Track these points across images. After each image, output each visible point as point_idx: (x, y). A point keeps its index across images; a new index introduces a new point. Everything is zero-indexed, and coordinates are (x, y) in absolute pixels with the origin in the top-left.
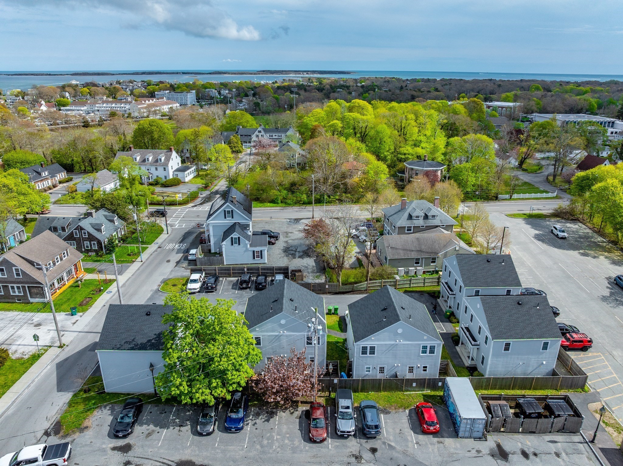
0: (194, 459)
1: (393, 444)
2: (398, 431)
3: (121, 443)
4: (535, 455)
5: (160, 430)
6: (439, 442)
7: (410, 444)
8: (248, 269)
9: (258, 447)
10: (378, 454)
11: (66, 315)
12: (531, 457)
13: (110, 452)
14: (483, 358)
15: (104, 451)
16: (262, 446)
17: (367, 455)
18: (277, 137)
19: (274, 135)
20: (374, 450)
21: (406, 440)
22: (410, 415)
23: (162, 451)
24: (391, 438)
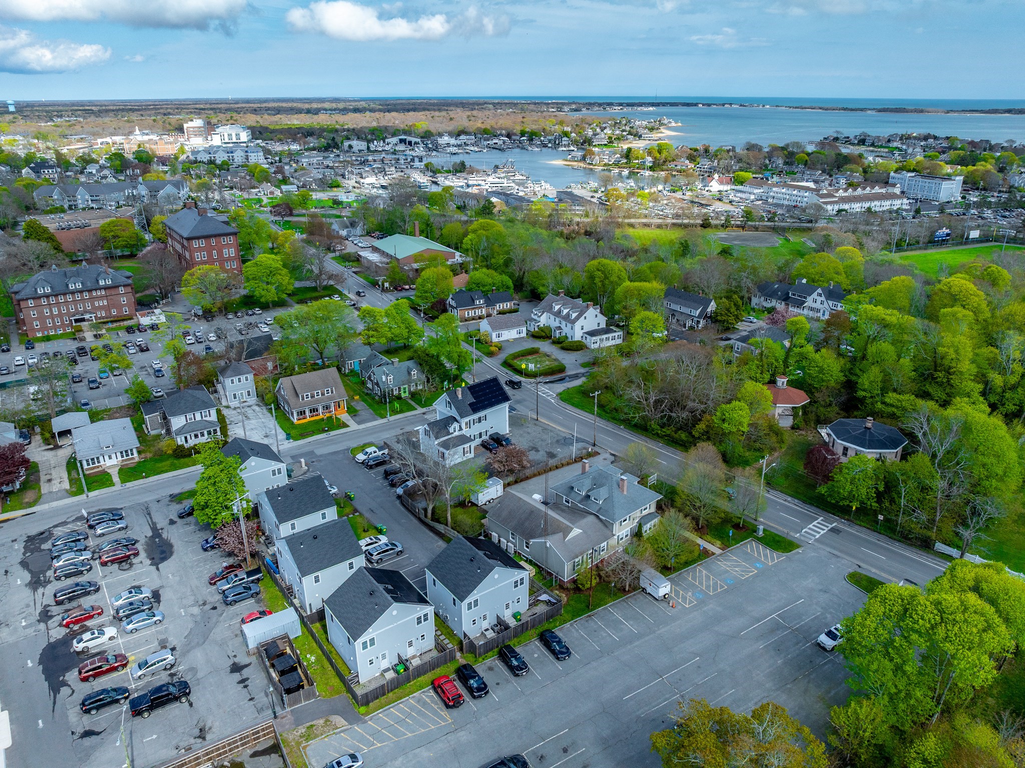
0: (175, 547)
1: (225, 614)
2: (239, 613)
3: (176, 519)
4: (246, 687)
5: (192, 526)
6: (237, 635)
10: (212, 611)
13: (168, 520)
15: (168, 517)
17: (208, 607)
20: (214, 608)
21: (231, 619)
23: (177, 534)
24: (231, 612)
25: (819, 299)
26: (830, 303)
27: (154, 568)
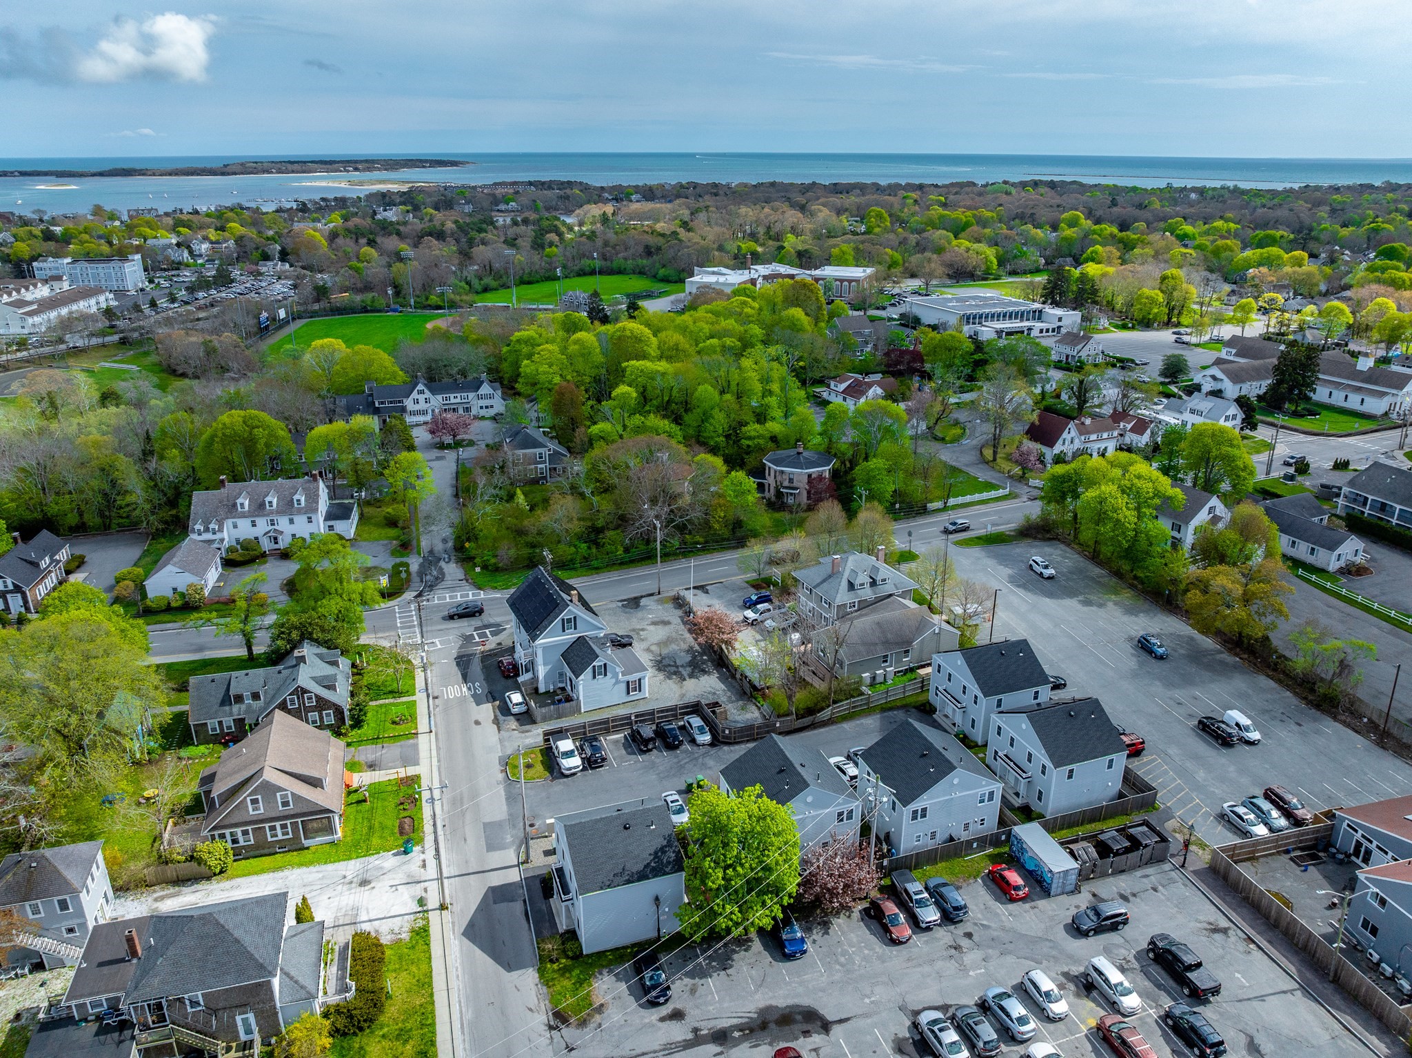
0: (774, 1003)
1: (985, 922)
2: (982, 907)
3: (665, 1010)
4: (1134, 895)
5: (703, 981)
6: (1033, 908)
7: (1003, 918)
8: (636, 716)
9: (838, 967)
10: (975, 937)
11: (395, 855)
12: (1131, 898)
13: (660, 1024)
14: (1040, 793)
15: (651, 1025)
16: (842, 965)
17: (965, 943)
18: (458, 400)
19: (452, 396)
20: (969, 935)
21: (997, 914)
22: (985, 884)
23: (726, 1005)
24: (979, 916)
25: (421, 398)
26: (439, 397)
27: (836, 1030)
